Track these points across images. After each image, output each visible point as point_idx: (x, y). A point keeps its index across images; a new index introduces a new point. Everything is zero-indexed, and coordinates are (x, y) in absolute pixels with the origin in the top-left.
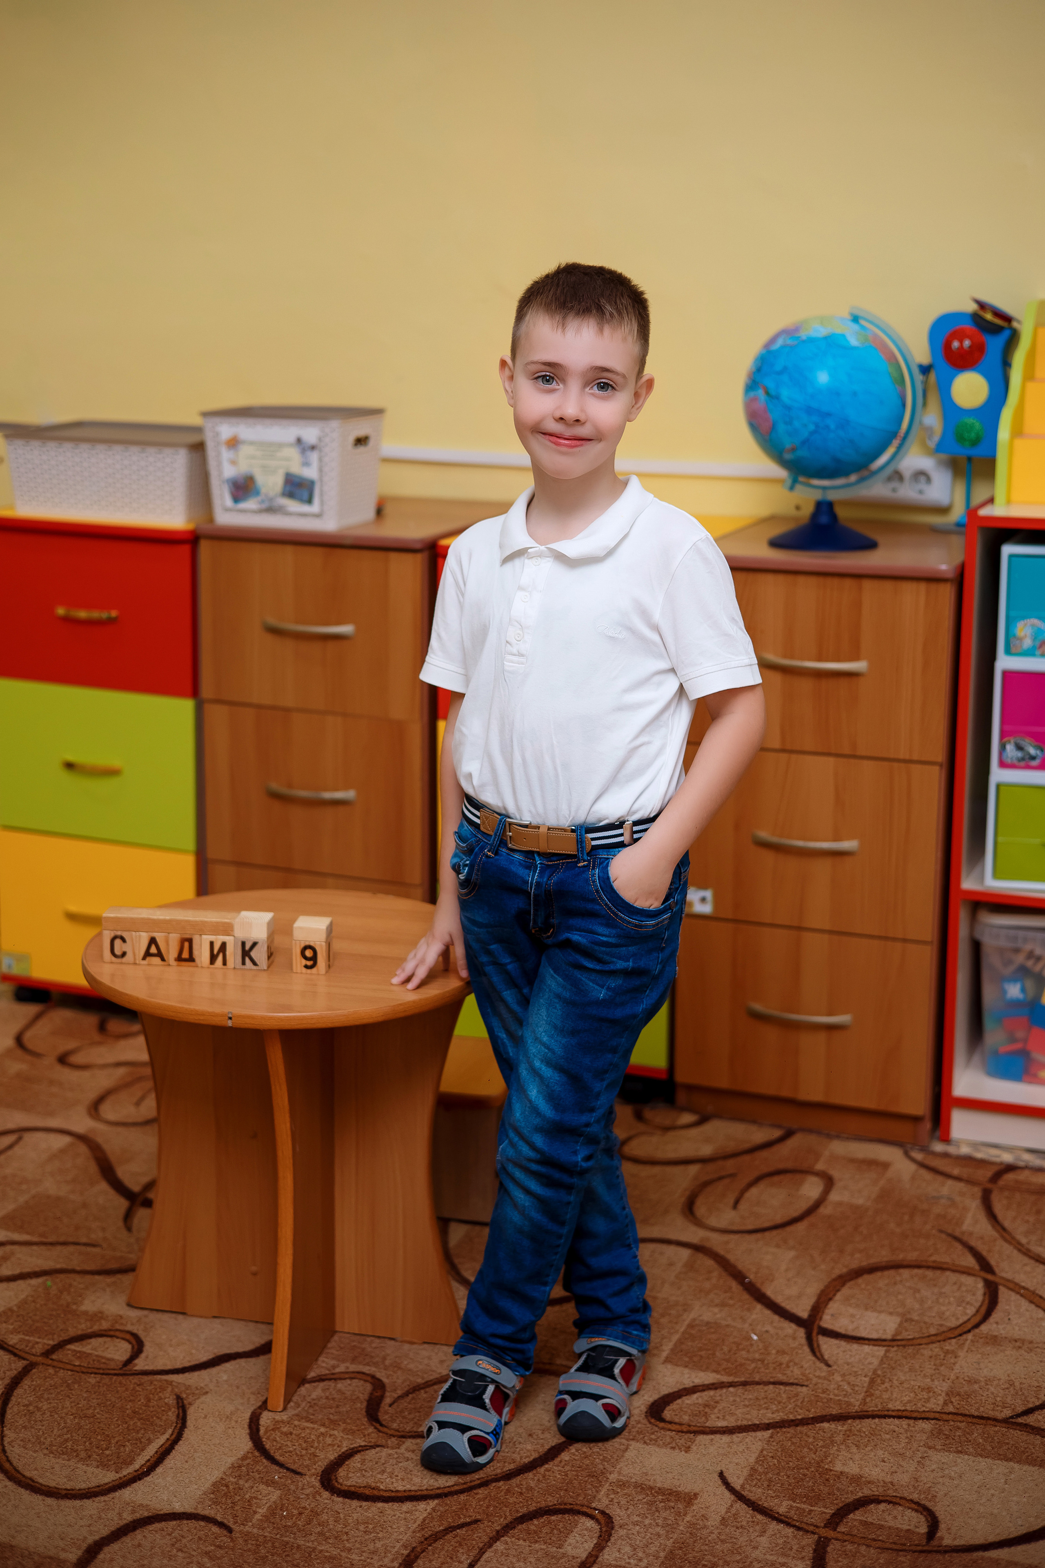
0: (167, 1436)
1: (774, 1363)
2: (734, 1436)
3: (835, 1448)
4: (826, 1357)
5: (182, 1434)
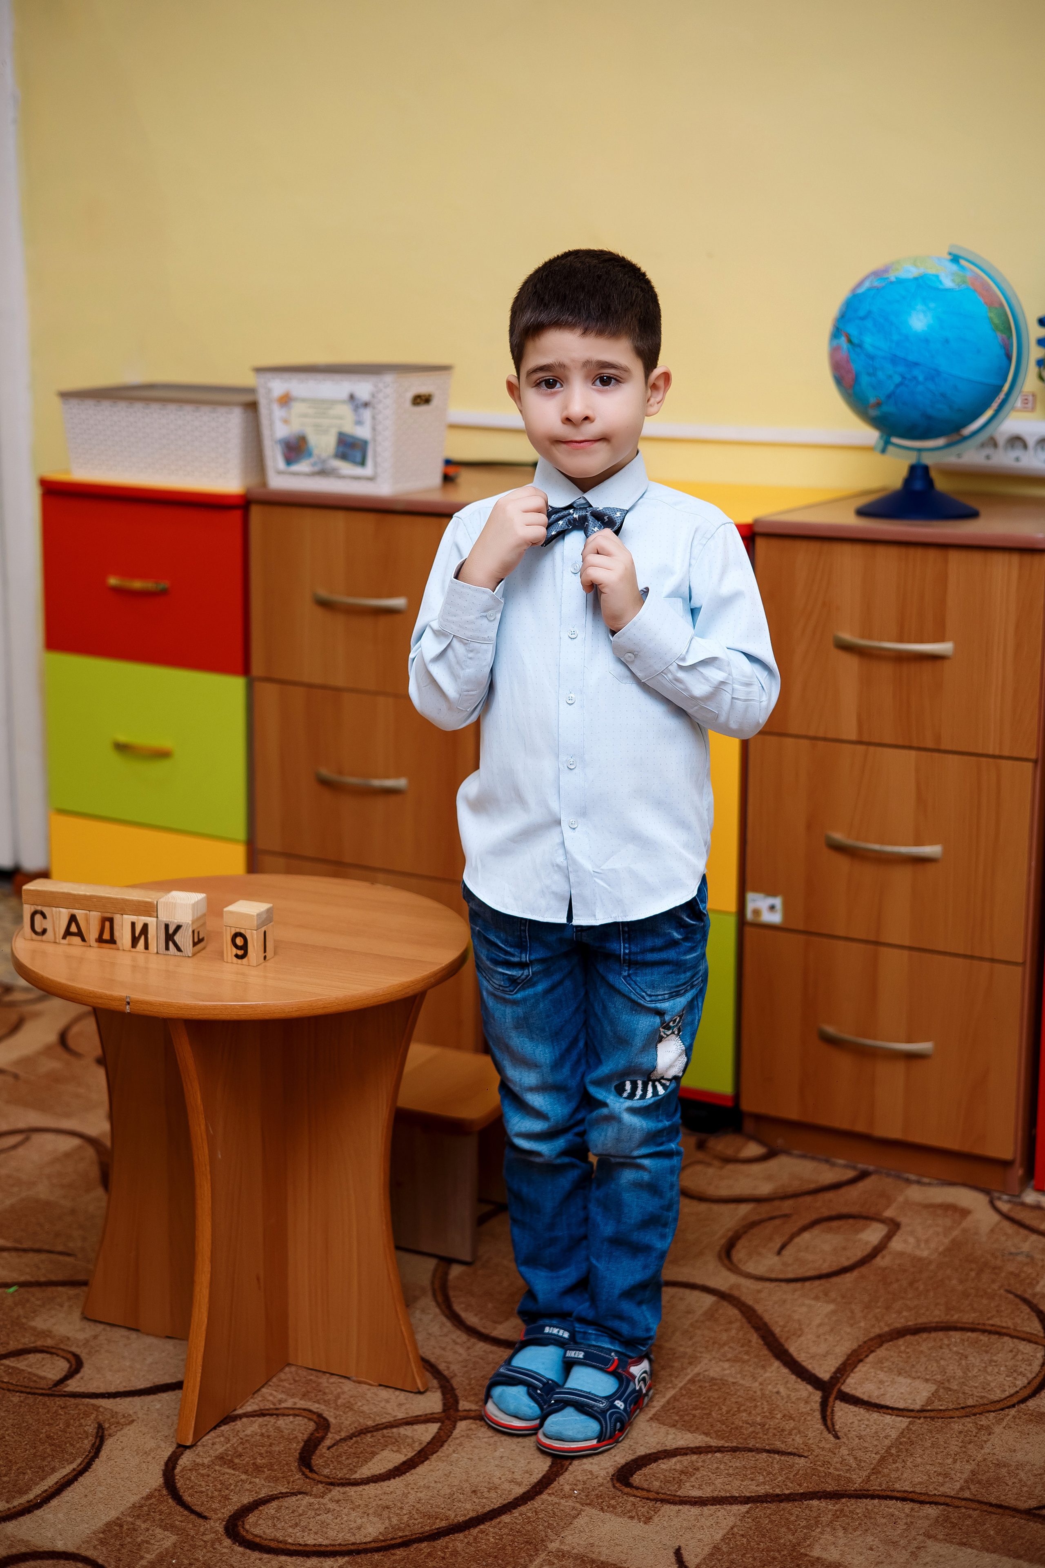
0: (74, 1465)
1: (775, 1429)
2: (705, 1508)
3: (818, 1530)
4: (837, 1427)
5: (91, 1465)
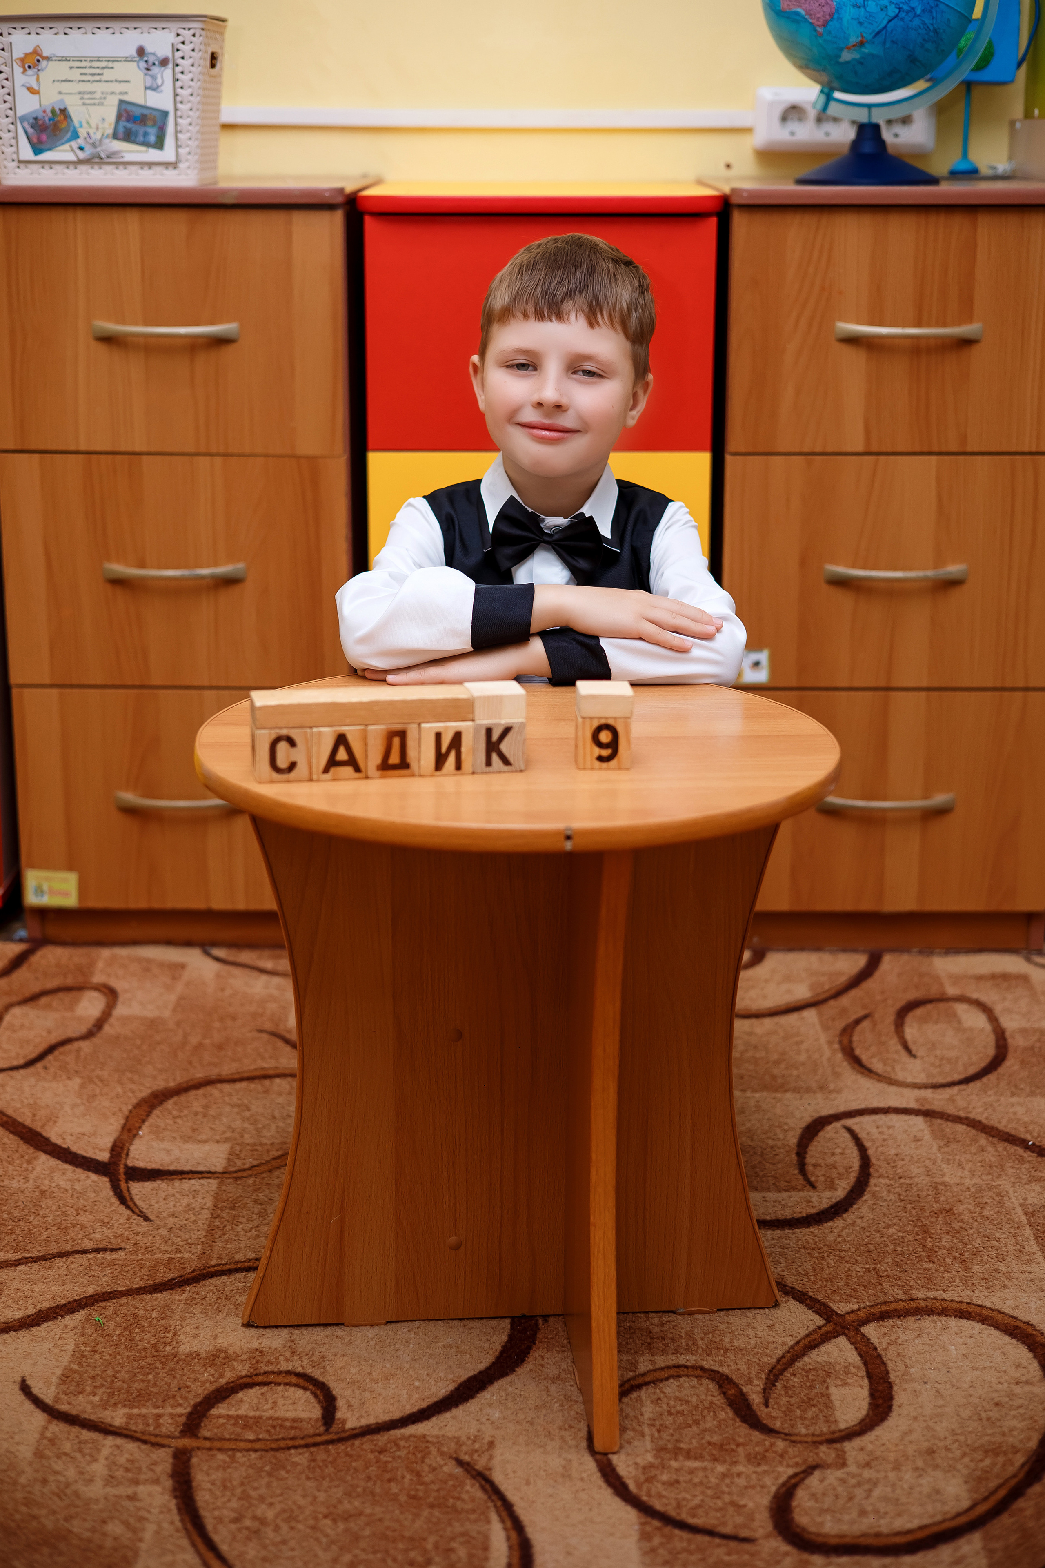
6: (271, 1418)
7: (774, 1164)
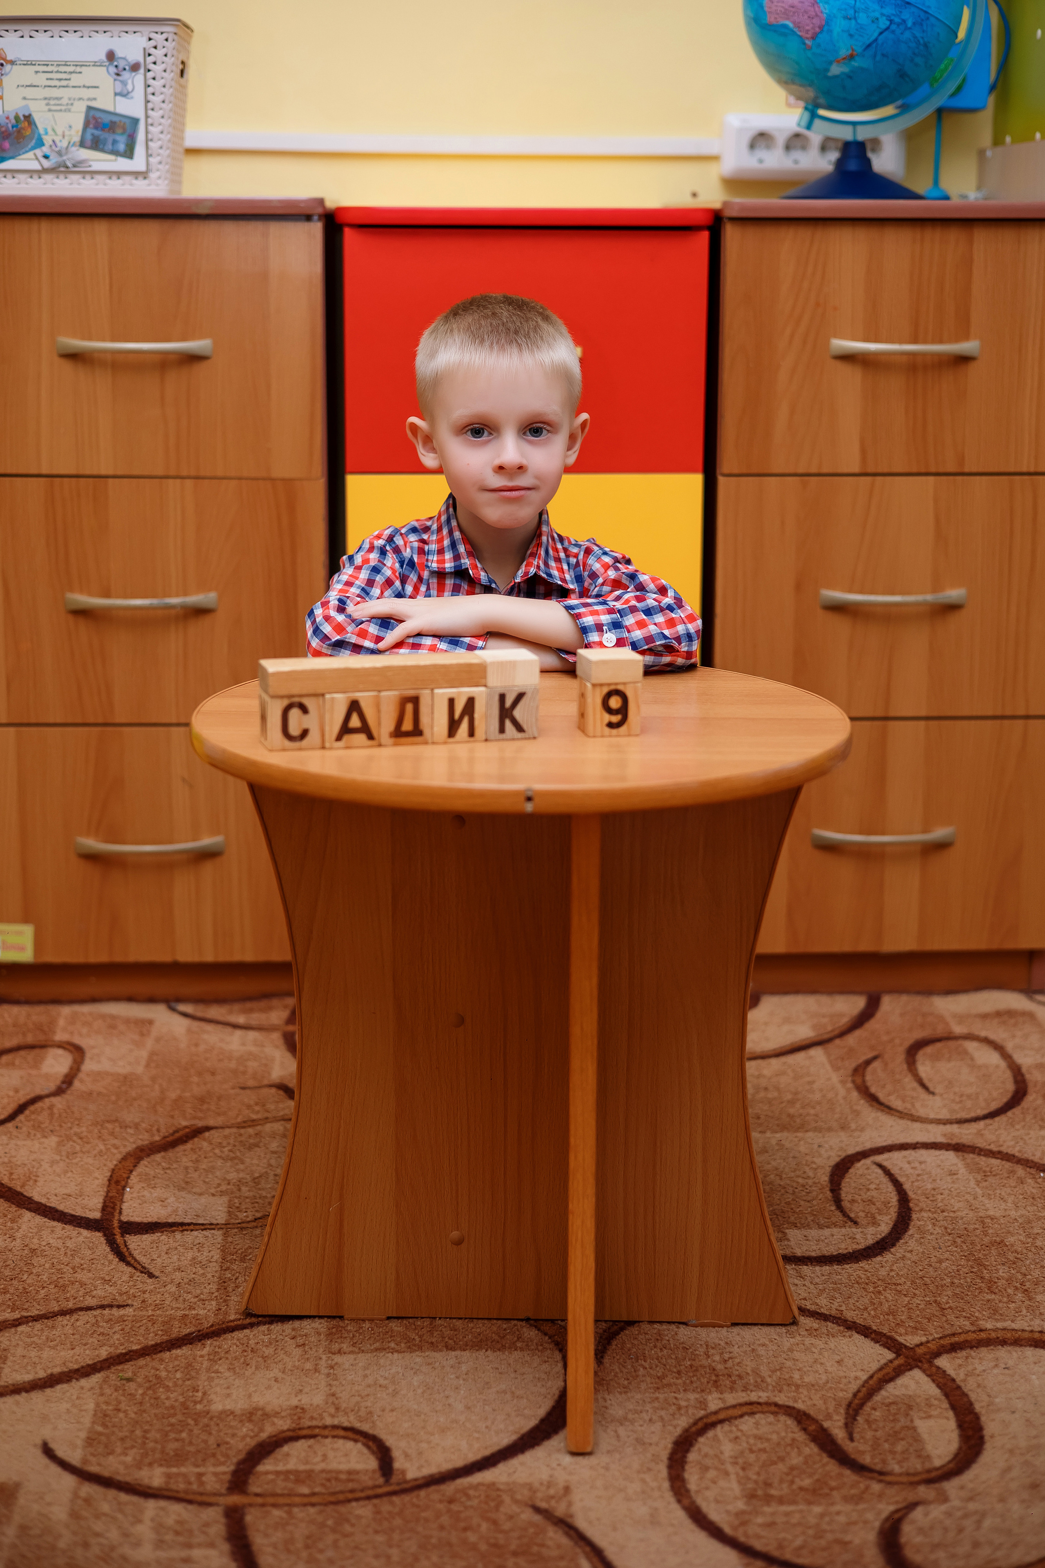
6: (323, 1471)
7: (808, 1201)
